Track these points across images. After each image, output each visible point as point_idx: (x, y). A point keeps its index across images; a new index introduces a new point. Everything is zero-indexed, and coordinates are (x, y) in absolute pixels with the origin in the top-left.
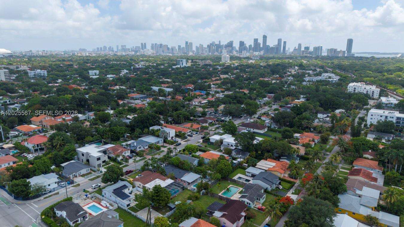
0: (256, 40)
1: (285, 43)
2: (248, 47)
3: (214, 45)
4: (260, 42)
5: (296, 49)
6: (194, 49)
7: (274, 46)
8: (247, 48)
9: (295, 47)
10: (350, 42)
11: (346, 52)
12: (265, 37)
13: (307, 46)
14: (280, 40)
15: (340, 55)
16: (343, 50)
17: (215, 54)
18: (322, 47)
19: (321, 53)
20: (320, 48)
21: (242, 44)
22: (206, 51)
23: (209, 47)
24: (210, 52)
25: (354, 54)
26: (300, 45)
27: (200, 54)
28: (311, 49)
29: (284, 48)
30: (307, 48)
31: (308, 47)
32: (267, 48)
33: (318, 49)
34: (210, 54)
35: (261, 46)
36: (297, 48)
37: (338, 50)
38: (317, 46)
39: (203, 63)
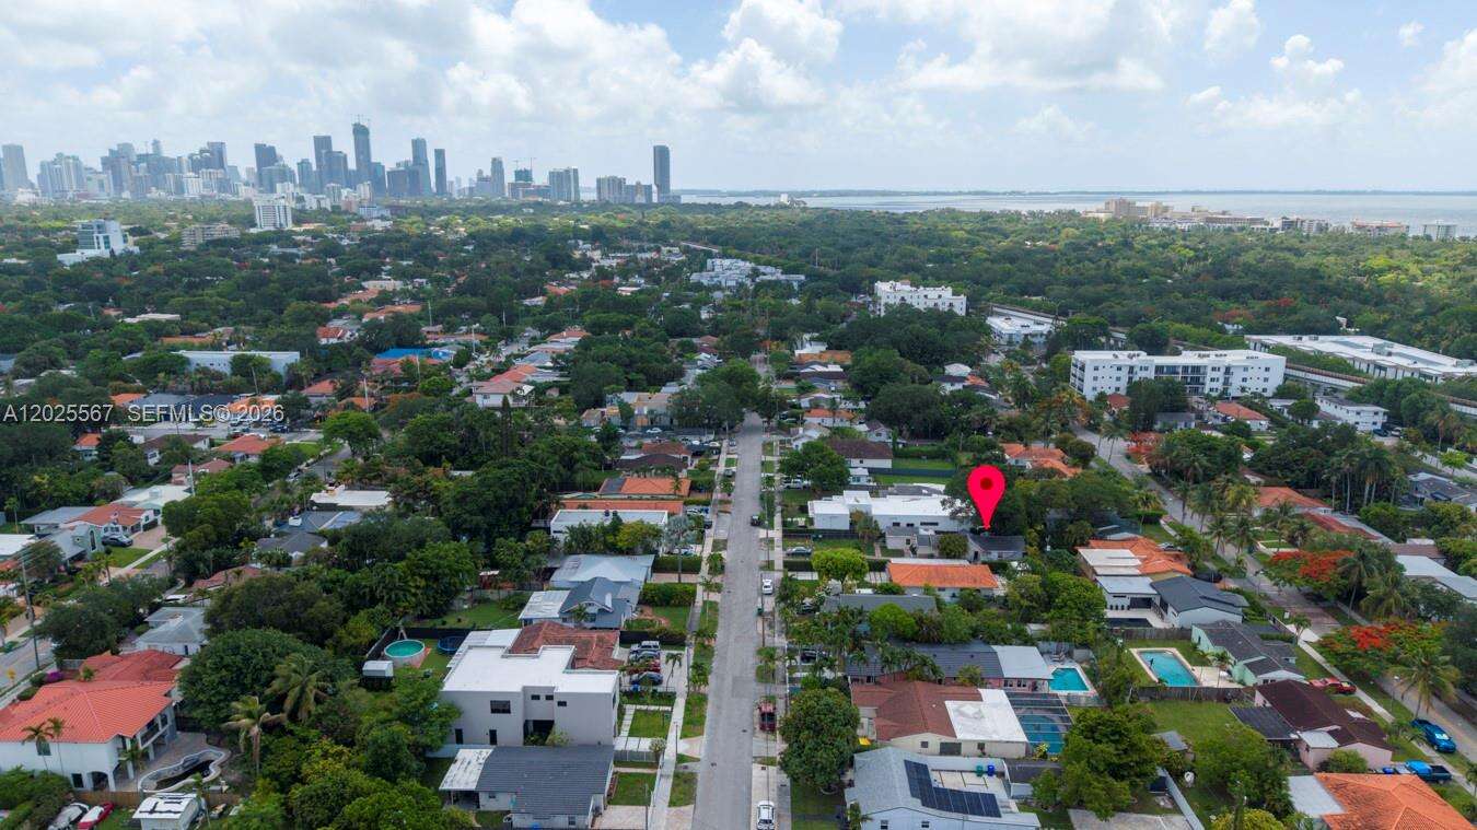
0: (322, 143)
1: (440, 154)
2: (295, 168)
3: (135, 159)
4: (345, 152)
5: (486, 179)
6: (33, 173)
7: (398, 165)
8: (292, 172)
9: (480, 172)
10: (662, 156)
11: (655, 188)
12: (361, 133)
13: (521, 167)
14: (418, 146)
15: (640, 199)
16: (643, 183)
17: (148, 195)
18: (576, 171)
19: (577, 192)
20: (572, 174)
21: (266, 155)
22: (101, 185)
23: (113, 167)
24: (119, 186)
25: (679, 197)
26: (497, 165)
27: (70, 195)
28: (540, 179)
29: (441, 172)
30: (524, 175)
31: (526, 171)
32: (375, 171)
33: (564, 179)
34: (126, 195)
35: (352, 165)
36: (487, 172)
37: (628, 183)
38: (561, 167)
39: (199, 233)
